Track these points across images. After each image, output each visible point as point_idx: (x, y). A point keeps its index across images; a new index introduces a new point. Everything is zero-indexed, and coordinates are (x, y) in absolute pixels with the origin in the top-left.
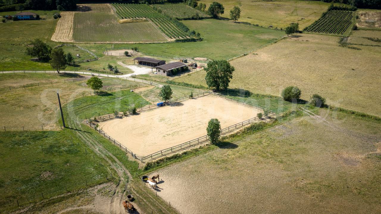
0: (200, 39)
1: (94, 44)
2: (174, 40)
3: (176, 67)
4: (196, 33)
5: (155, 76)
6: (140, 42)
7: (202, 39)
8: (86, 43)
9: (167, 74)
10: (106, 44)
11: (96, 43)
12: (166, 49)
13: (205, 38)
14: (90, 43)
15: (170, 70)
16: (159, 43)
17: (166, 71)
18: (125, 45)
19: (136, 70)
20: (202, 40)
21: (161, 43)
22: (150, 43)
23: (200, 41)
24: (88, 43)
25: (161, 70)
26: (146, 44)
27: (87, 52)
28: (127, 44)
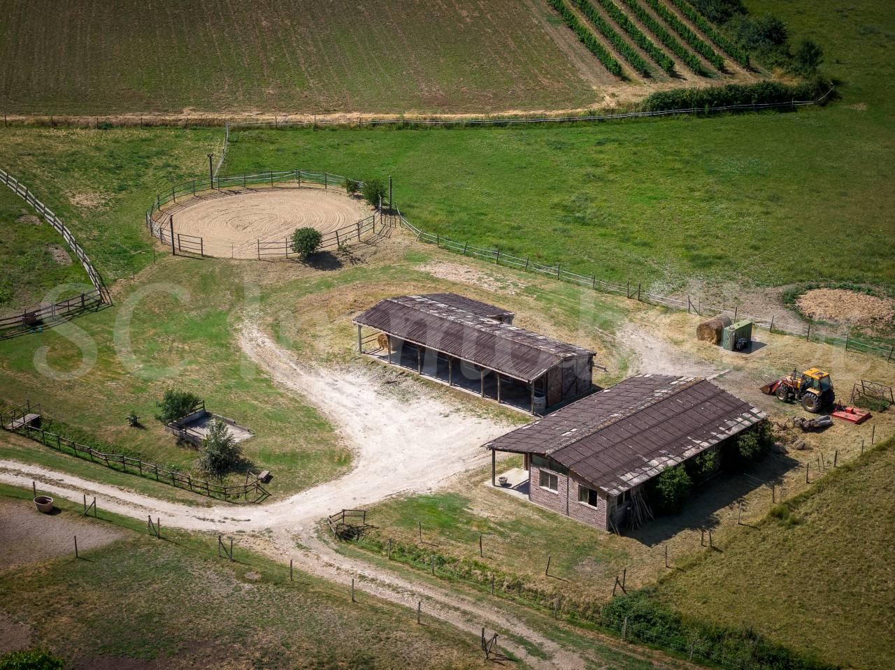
0: (822, 87)
1: (99, 126)
2: (638, 92)
3: (675, 446)
4: (795, 44)
5: (515, 525)
6: (407, 115)
7: (837, 83)
8: (43, 124)
9: (610, 517)
10: (173, 125)
11: (113, 119)
12: (590, 190)
13: (851, 77)
14: (72, 118)
15: (634, 479)
16: (537, 123)
17: (608, 497)
18: (300, 141)
19: (366, 429)
20: (833, 96)
21: (551, 124)
22: (474, 125)
23: (823, 105)
24: (55, 125)
25: (561, 478)
26: (449, 126)
27: (42, 218)
28: (316, 127)
